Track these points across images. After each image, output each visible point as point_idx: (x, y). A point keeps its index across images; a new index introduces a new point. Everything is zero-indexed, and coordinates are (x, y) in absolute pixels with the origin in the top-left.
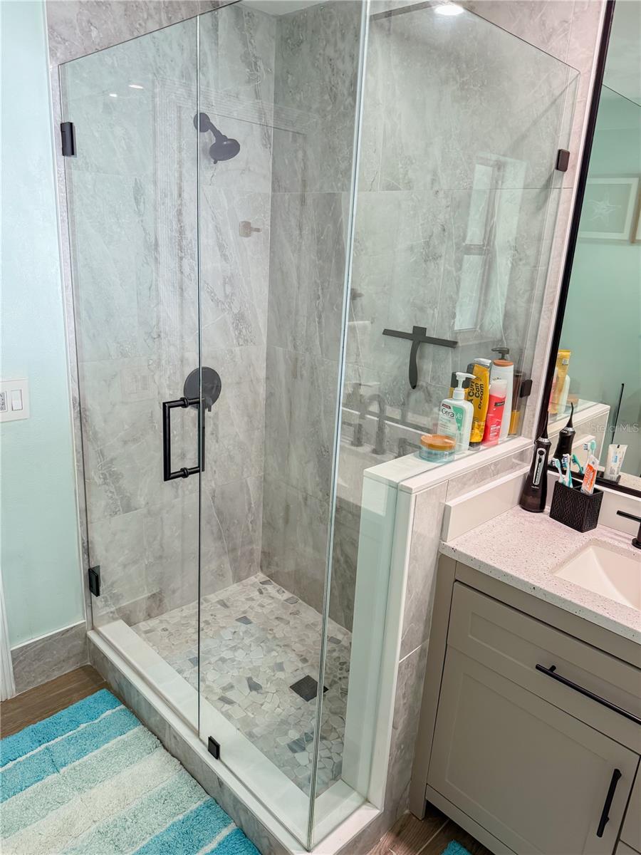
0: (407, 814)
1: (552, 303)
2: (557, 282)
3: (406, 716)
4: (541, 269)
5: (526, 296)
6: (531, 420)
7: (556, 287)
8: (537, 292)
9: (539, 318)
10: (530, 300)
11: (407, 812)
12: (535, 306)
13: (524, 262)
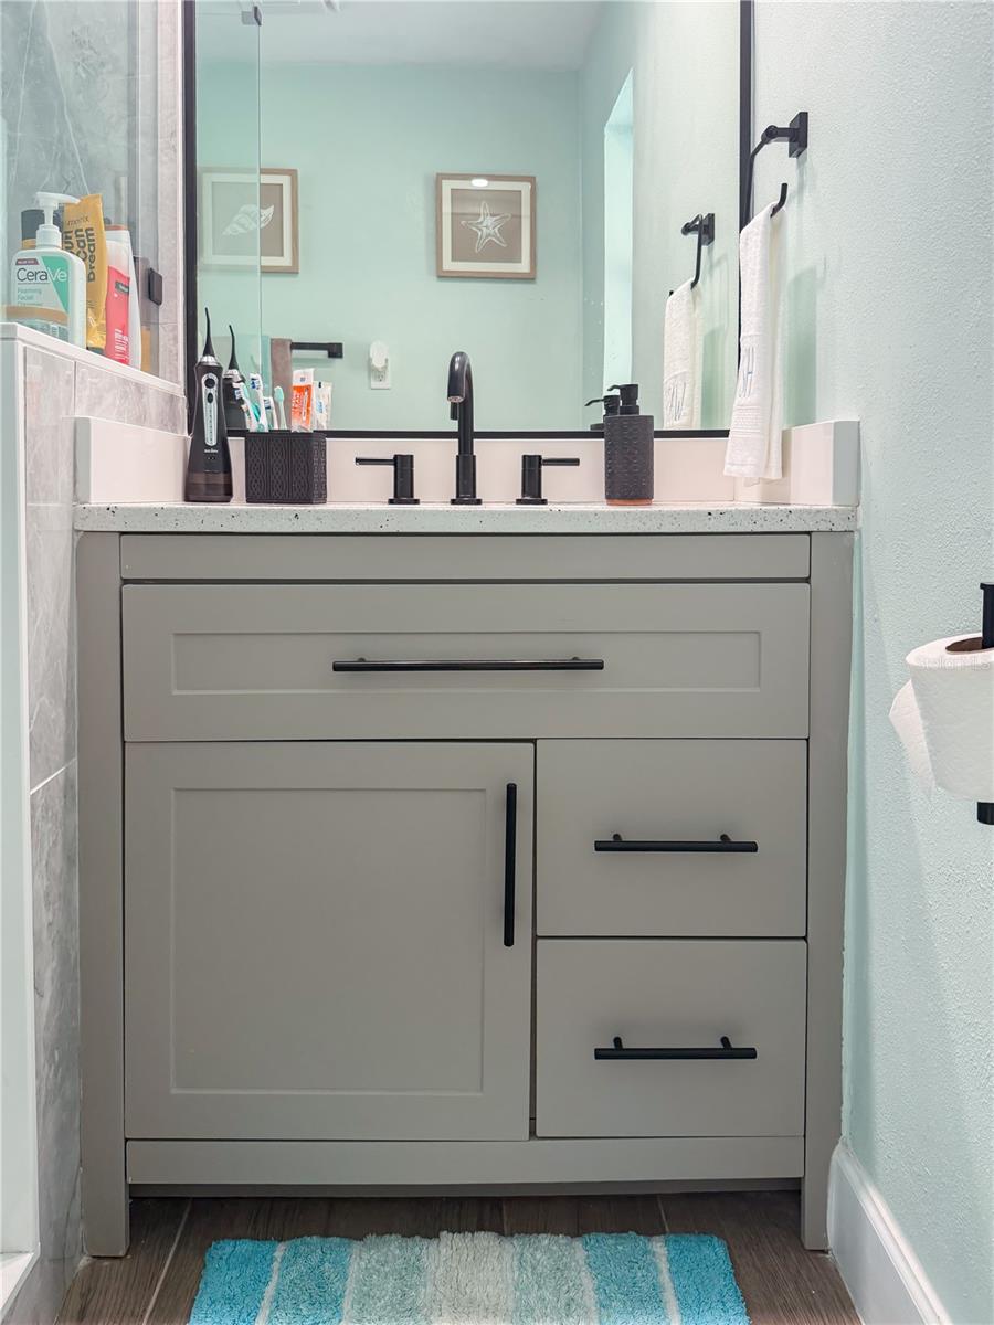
0: (85, 1267)
1: (174, 134)
2: (175, 97)
3: (54, 964)
4: (143, 77)
5: (124, 127)
6: (173, 348)
7: (175, 106)
8: (142, 119)
9: (156, 162)
10: (132, 133)
11: (84, 1262)
12: (142, 142)
13: (110, 67)
